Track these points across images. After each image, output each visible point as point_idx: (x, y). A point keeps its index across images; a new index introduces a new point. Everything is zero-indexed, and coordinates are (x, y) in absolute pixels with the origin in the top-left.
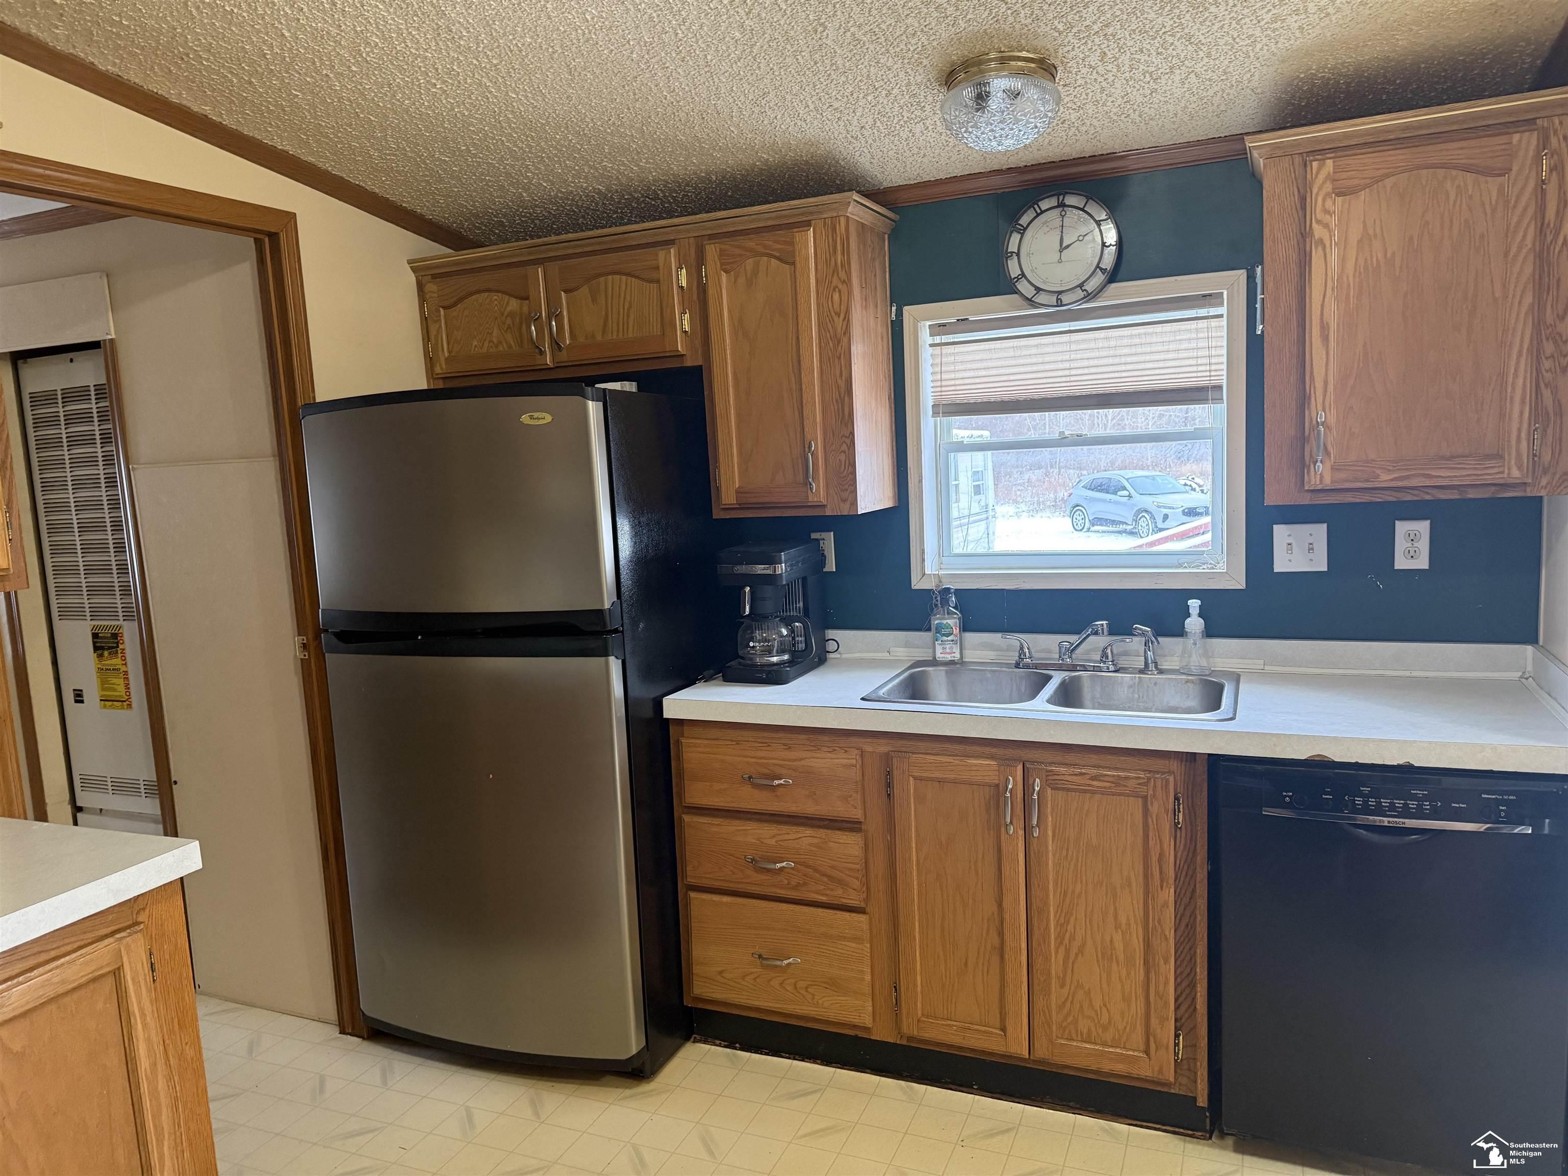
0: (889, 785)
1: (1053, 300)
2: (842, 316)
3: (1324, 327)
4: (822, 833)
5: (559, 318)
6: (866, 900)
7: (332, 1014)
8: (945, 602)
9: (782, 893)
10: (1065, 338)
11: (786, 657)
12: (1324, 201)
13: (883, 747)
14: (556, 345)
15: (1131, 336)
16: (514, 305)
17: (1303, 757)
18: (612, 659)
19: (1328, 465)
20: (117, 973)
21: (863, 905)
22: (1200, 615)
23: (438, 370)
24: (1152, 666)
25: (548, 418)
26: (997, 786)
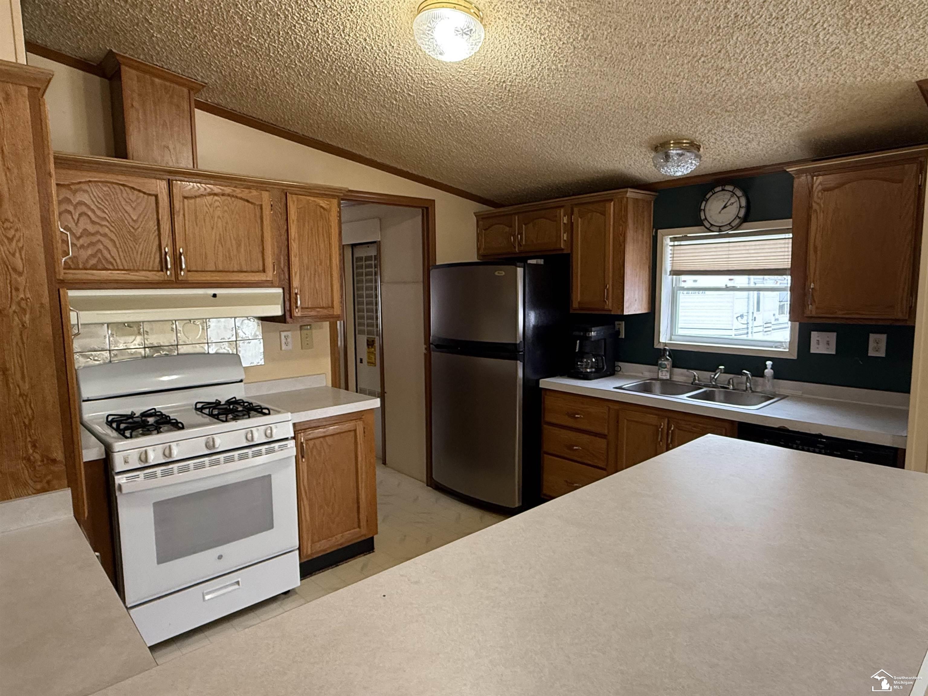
0: (618, 422)
1: (718, 229)
2: (623, 235)
3: (815, 248)
4: (593, 438)
5: (521, 234)
6: (607, 465)
7: (425, 479)
8: (664, 355)
9: (575, 458)
10: (727, 245)
11: (594, 370)
12: (818, 192)
13: (617, 407)
14: (520, 245)
15: (755, 245)
16: (507, 229)
17: (776, 426)
18: (519, 362)
19: (814, 307)
20: (355, 431)
21: (605, 467)
22: (771, 369)
23: (480, 253)
24: (749, 389)
25: (504, 273)
26: (657, 426)
